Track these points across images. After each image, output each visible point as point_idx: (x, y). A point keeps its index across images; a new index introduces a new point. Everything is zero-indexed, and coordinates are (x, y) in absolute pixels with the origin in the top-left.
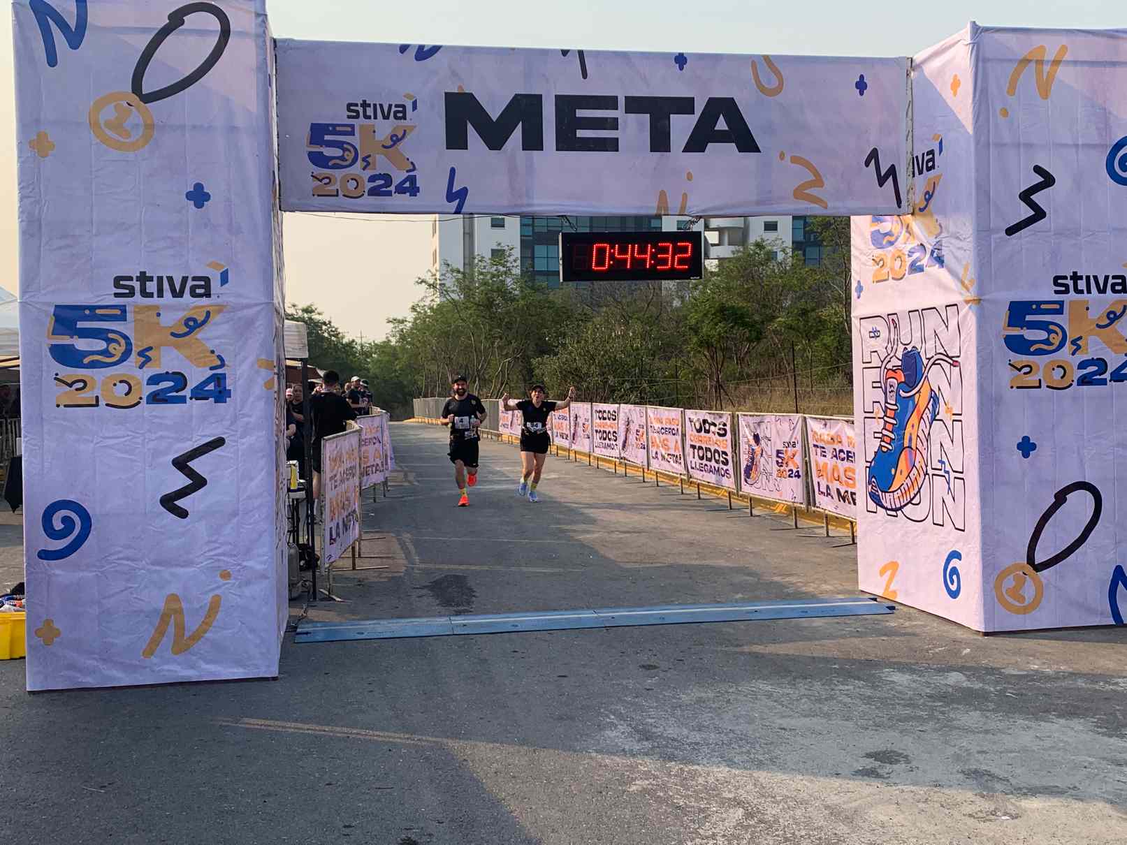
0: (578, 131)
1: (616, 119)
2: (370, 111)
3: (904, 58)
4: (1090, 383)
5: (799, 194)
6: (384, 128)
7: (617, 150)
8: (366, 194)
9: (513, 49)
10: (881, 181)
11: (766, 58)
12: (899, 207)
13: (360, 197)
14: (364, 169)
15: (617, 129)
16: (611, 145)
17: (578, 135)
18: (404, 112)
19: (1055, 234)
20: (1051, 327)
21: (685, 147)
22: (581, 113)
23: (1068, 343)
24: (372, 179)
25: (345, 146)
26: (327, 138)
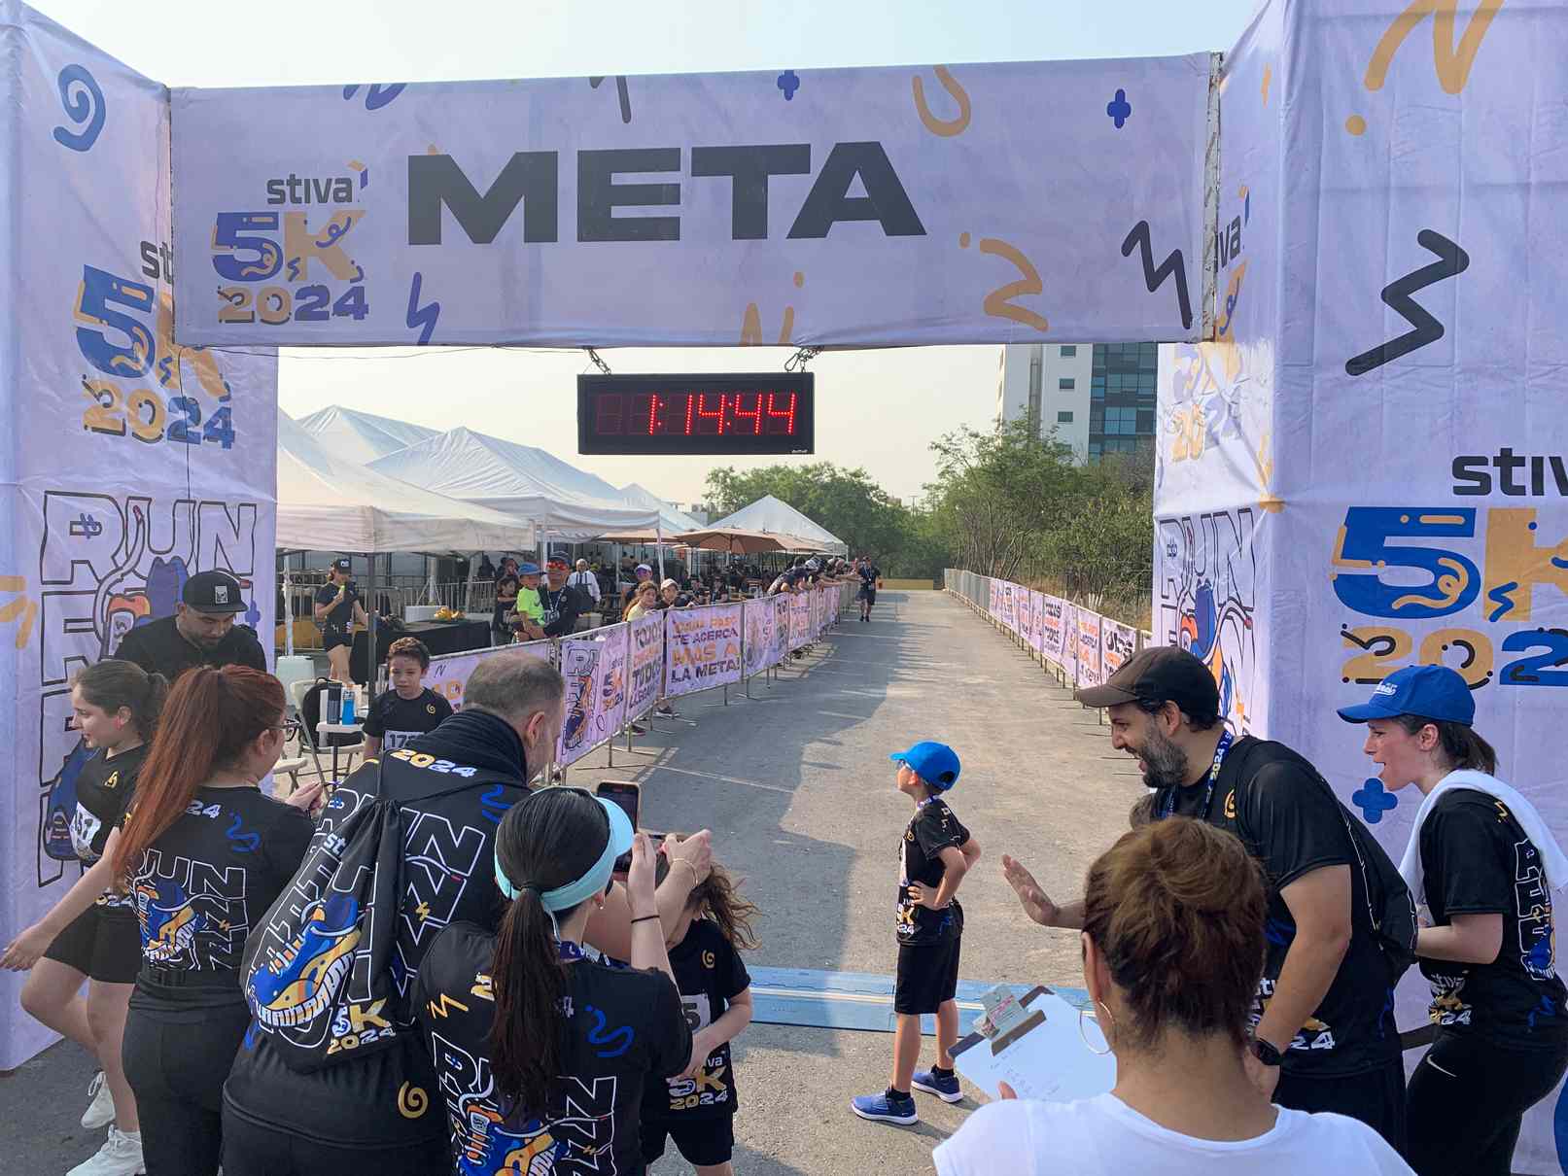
0: (614, 209)
1: (679, 185)
2: (300, 191)
3: (1206, 53)
4: (1533, 680)
5: (995, 305)
6: (319, 216)
7: (677, 238)
8: (292, 317)
9: (513, 82)
10: (1154, 280)
11: (941, 71)
12: (1187, 325)
13: (283, 322)
14: (290, 280)
15: (679, 203)
16: (668, 230)
17: (614, 215)
18: (349, 190)
19: (1463, 372)
20: (1443, 562)
21: (791, 232)
22: (619, 179)
23: (1482, 595)
24: (302, 294)
25: (264, 245)
26: (239, 234)
